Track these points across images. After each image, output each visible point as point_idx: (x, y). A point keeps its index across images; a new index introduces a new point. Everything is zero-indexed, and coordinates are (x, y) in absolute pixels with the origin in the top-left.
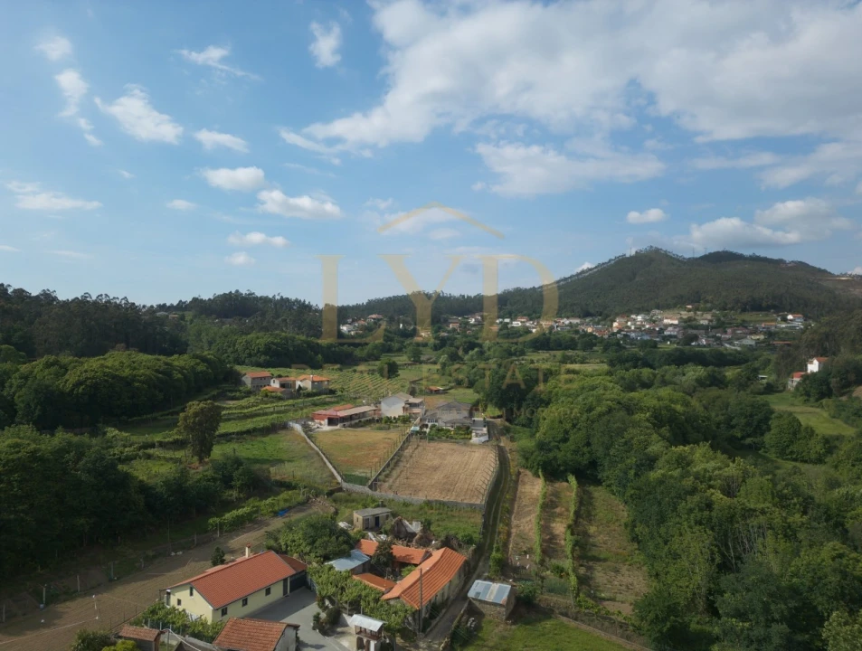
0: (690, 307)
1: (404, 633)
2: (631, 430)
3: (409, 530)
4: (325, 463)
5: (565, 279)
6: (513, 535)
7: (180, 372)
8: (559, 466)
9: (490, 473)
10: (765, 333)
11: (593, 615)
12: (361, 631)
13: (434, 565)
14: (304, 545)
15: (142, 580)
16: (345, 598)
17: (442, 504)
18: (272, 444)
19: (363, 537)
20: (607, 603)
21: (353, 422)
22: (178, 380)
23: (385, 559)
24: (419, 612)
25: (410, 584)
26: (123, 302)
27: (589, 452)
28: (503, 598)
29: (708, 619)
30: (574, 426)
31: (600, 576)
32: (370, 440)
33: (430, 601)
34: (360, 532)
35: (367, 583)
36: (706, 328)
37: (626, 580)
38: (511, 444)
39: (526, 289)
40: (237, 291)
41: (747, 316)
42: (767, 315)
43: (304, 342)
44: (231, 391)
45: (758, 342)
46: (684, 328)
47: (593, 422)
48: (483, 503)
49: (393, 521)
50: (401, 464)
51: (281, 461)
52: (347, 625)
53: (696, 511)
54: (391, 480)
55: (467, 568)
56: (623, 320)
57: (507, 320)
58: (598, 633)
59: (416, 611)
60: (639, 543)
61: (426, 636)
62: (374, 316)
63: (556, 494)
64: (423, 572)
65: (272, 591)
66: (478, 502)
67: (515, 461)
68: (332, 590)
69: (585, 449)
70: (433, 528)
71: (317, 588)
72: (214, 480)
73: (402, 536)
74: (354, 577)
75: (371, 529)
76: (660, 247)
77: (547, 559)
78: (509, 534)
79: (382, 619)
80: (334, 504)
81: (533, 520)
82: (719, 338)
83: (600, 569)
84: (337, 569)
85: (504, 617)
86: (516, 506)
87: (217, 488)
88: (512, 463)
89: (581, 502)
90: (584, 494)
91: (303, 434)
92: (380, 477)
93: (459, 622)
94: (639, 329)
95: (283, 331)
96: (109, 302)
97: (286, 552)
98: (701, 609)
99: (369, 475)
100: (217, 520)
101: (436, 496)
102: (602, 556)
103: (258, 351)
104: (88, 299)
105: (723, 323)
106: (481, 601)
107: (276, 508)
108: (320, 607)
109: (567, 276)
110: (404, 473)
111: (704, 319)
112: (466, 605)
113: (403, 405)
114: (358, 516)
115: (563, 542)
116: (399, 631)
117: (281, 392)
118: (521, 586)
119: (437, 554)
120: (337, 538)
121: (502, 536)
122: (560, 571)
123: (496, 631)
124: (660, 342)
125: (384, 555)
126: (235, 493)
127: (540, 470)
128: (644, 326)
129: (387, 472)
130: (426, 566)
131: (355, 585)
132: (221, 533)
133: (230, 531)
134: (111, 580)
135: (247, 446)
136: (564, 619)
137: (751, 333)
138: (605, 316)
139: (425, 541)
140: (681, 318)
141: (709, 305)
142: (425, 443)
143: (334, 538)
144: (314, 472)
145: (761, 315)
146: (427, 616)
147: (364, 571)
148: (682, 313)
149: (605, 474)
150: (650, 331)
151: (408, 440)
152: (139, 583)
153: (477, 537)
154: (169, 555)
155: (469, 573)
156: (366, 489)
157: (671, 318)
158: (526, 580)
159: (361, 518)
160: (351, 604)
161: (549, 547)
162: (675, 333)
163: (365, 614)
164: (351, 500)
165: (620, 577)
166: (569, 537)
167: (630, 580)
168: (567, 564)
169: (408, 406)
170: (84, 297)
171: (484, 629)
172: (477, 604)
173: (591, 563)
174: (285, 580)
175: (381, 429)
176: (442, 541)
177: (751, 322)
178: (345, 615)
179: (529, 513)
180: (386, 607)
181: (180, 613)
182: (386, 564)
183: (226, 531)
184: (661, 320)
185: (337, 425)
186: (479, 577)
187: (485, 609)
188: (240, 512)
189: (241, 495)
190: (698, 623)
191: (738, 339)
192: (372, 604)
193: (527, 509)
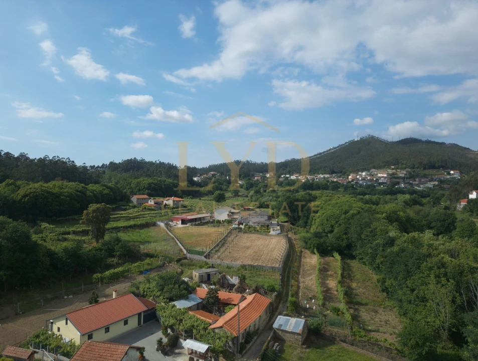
0: (393, 167)
1: (225, 353)
2: (374, 223)
3: (230, 283)
4: (177, 244)
5: (321, 154)
6: (301, 287)
7: (91, 192)
8: (328, 247)
9: (284, 249)
10: (438, 181)
11: (365, 342)
12: (192, 352)
13: (249, 304)
14: (156, 291)
15: (39, 314)
16: (181, 328)
17: (252, 267)
18: (144, 233)
19: (199, 286)
20: (373, 333)
21: (197, 223)
22: (90, 196)
23: (213, 301)
24: (237, 338)
25: (230, 318)
26: (67, 160)
27: (347, 238)
28: (300, 329)
29: (451, 346)
30: (337, 222)
31: (364, 315)
32: (207, 232)
33: (245, 330)
34: (196, 283)
35: (199, 316)
36: (403, 178)
37: (384, 318)
38: (295, 236)
39: (298, 159)
40: (135, 158)
41: (427, 172)
42: (438, 171)
43: (171, 183)
44: (124, 206)
45: (434, 186)
46: (391, 179)
47: (348, 220)
48: (281, 266)
49: (220, 276)
50: (226, 245)
51: (149, 242)
52: (183, 348)
53: (435, 268)
54: (219, 254)
55: (271, 308)
56: (354, 175)
57: (288, 176)
58: (371, 355)
59: (235, 337)
60: (387, 293)
61: (242, 356)
62: (212, 173)
63: (327, 264)
64: (240, 309)
65: (129, 322)
66: (277, 266)
67: (298, 245)
68: (172, 321)
69: (344, 237)
70: (247, 281)
71: (162, 320)
72: (101, 250)
73: (225, 286)
74: (190, 312)
75: (205, 283)
76: (374, 135)
77: (327, 303)
78: (298, 287)
79: (209, 344)
80: (181, 267)
81: (314, 279)
82: (411, 184)
83: (364, 310)
84: (178, 307)
85: (300, 343)
86: (301, 270)
87: (102, 255)
88: (296, 246)
89: (343, 269)
90: (344, 264)
91: (165, 228)
92: (212, 251)
93: (268, 346)
94: (363, 179)
95: (159, 177)
96: (59, 160)
97: (144, 296)
98: (445, 338)
99: (205, 250)
100: (99, 275)
101: (248, 262)
102: (364, 302)
103: (144, 188)
104: (48, 159)
105: (413, 175)
106: (282, 331)
107: (142, 269)
108: (164, 334)
109: (321, 152)
110: (228, 250)
111: (402, 174)
112: (272, 334)
113: (228, 213)
114: (196, 274)
115: (335, 292)
116: (222, 352)
117: (154, 207)
118: (311, 320)
119: (250, 298)
120: (179, 286)
121: (293, 288)
122: (337, 311)
123: (295, 353)
124: (377, 186)
125: (212, 298)
126: (115, 260)
127: (315, 249)
128: (366, 178)
129: (217, 249)
130: (243, 305)
131: (190, 318)
132: (102, 284)
133: (108, 283)
134: (17, 314)
135: (128, 234)
136: (344, 345)
137: (430, 181)
138: (343, 173)
139: (241, 289)
140: (388, 173)
141: (404, 166)
142: (241, 234)
143: (177, 286)
144: (169, 248)
145: (435, 171)
146: (243, 341)
147: (198, 309)
148: (389, 170)
149: (358, 252)
150: (371, 180)
151: (230, 233)
152: (36, 317)
153: (277, 287)
154: (63, 298)
155: (273, 311)
156: (203, 258)
157: (382, 173)
158: (314, 317)
159: (197, 274)
160: (186, 332)
161: (327, 295)
162: (386, 181)
163: (196, 339)
164: (192, 265)
165: (378, 316)
166: (340, 289)
167: (386, 318)
168: (342, 306)
169: (230, 214)
170: (45, 158)
171: (286, 351)
172: (280, 333)
173: (356, 307)
174: (139, 314)
175: (214, 226)
176: (253, 290)
177: (429, 175)
178: (181, 340)
179: (310, 274)
180: (212, 334)
181: (57, 337)
182: (213, 304)
183: (106, 283)
184: (377, 174)
185: (187, 224)
186: (280, 314)
187: (286, 337)
188: (116, 270)
189: (120, 261)
190: (443, 348)
191: (422, 184)
192: (202, 332)
193: (308, 272)
